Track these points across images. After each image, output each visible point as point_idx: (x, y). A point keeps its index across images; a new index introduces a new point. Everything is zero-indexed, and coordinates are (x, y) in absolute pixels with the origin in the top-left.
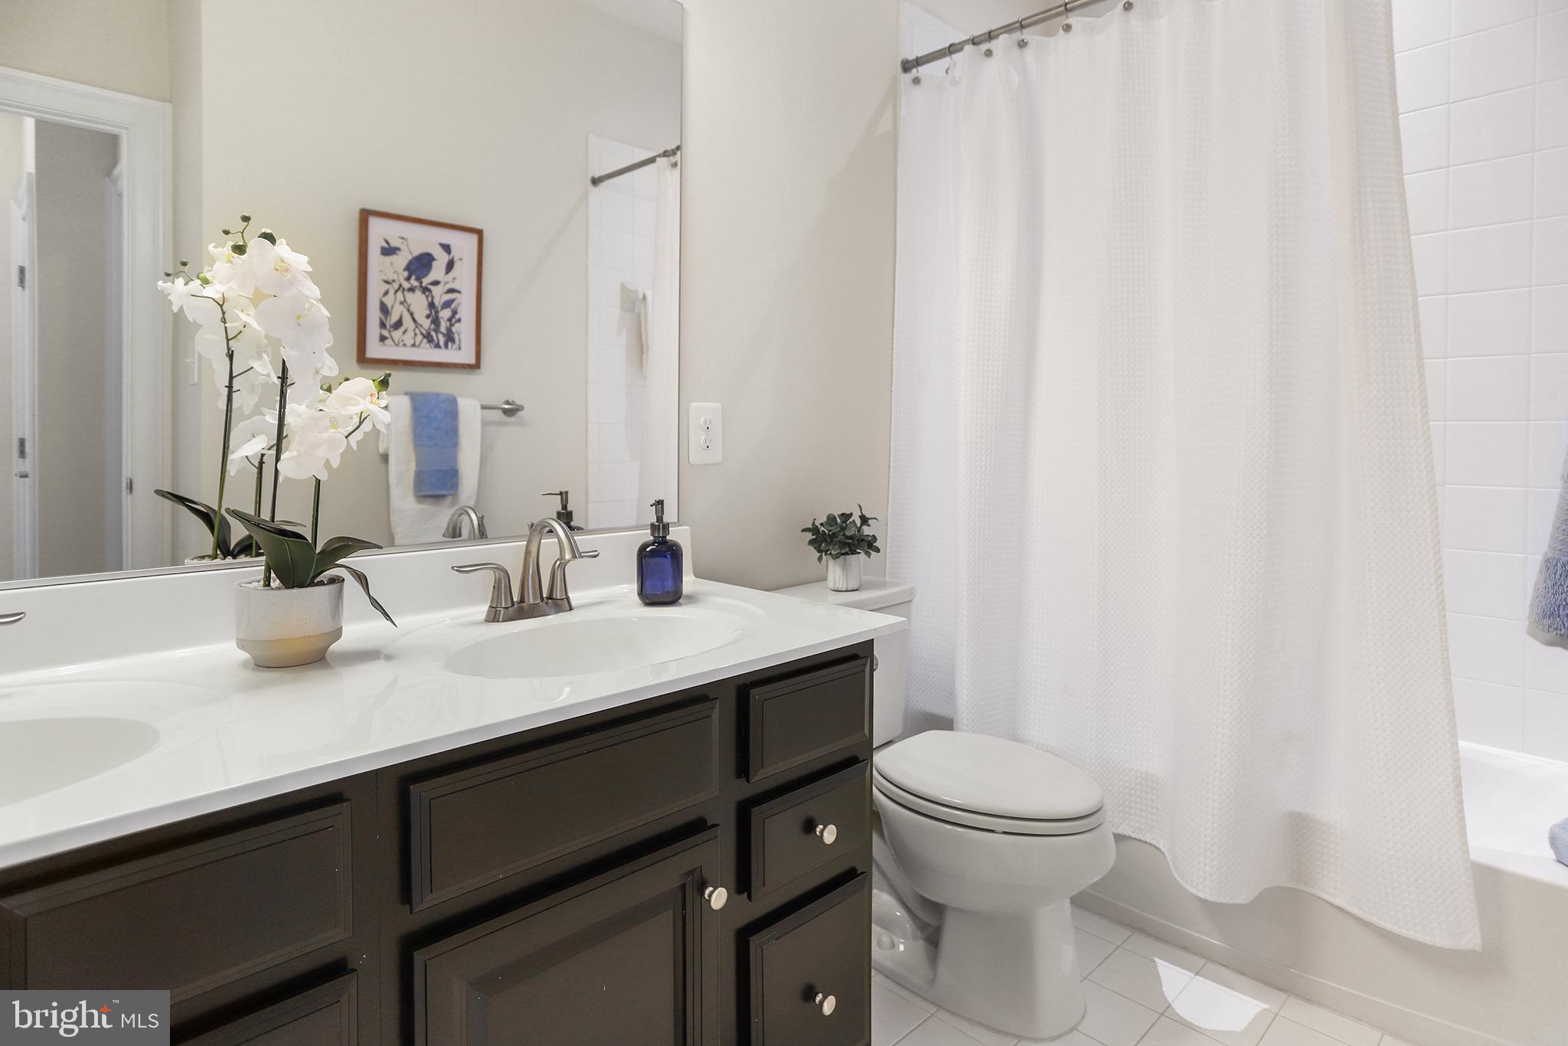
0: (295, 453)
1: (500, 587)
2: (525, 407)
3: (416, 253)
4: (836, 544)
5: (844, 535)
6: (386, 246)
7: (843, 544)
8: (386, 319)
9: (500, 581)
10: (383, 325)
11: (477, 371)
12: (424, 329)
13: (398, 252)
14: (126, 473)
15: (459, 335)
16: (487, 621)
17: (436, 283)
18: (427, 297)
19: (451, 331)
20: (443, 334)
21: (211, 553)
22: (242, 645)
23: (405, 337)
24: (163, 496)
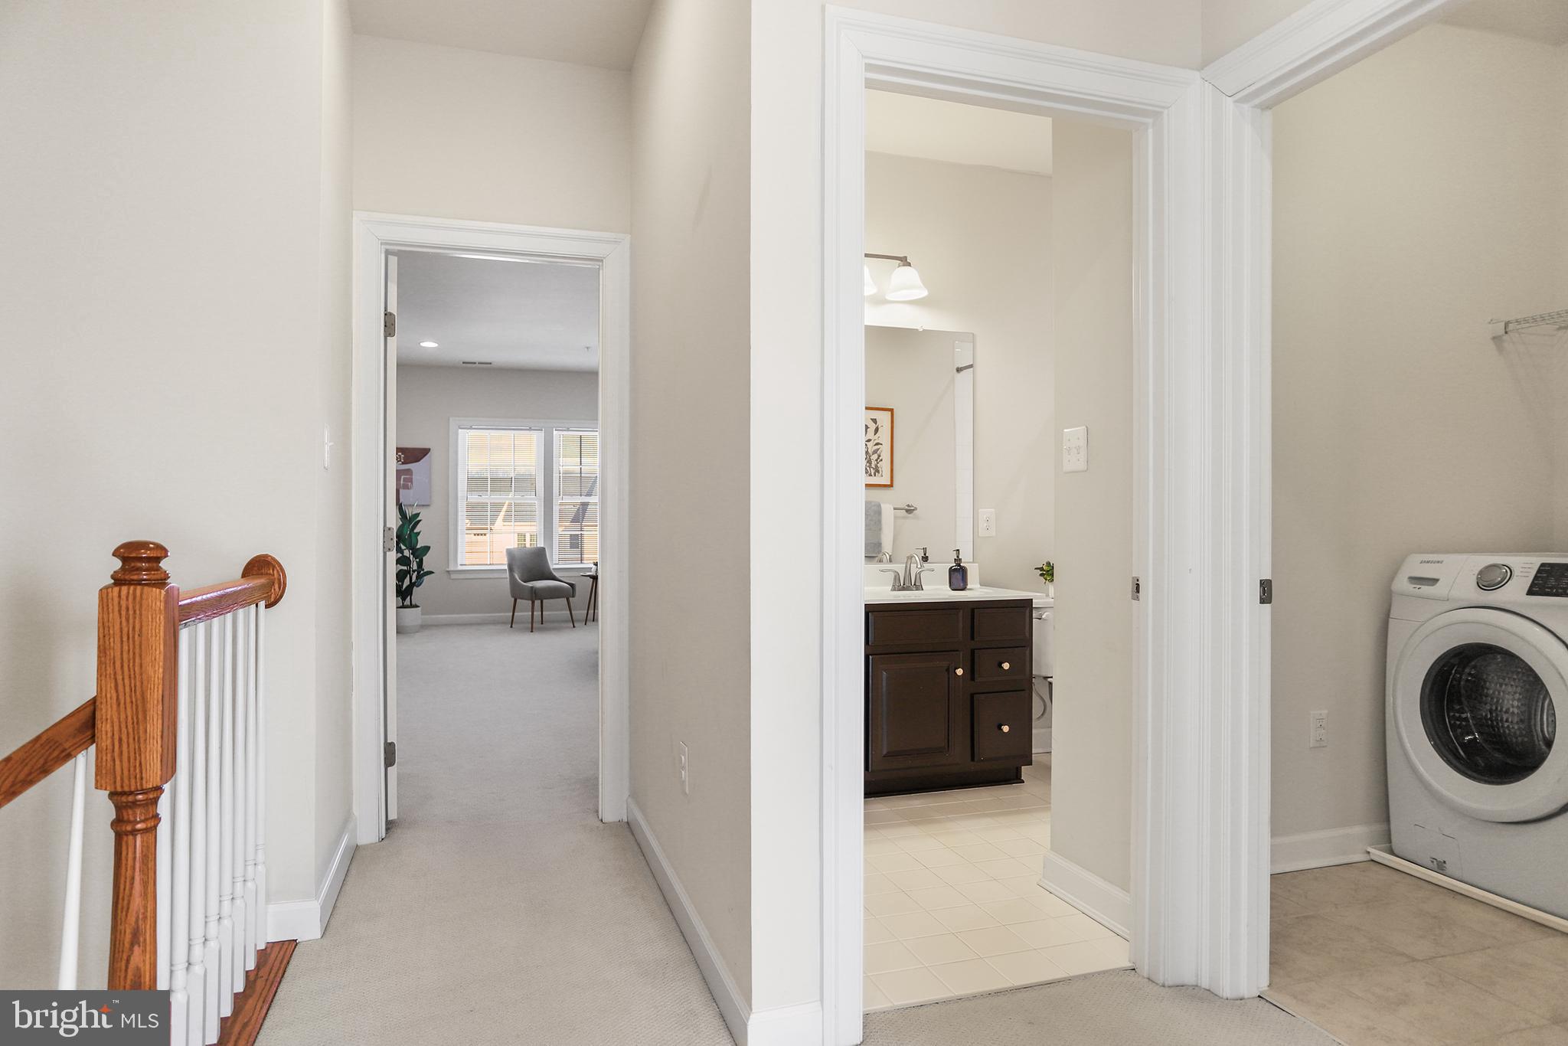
1: (896, 579)
2: (918, 509)
9: (896, 576)
11: (892, 488)
15: (882, 468)
16: (891, 590)
17: (869, 441)
19: (878, 466)
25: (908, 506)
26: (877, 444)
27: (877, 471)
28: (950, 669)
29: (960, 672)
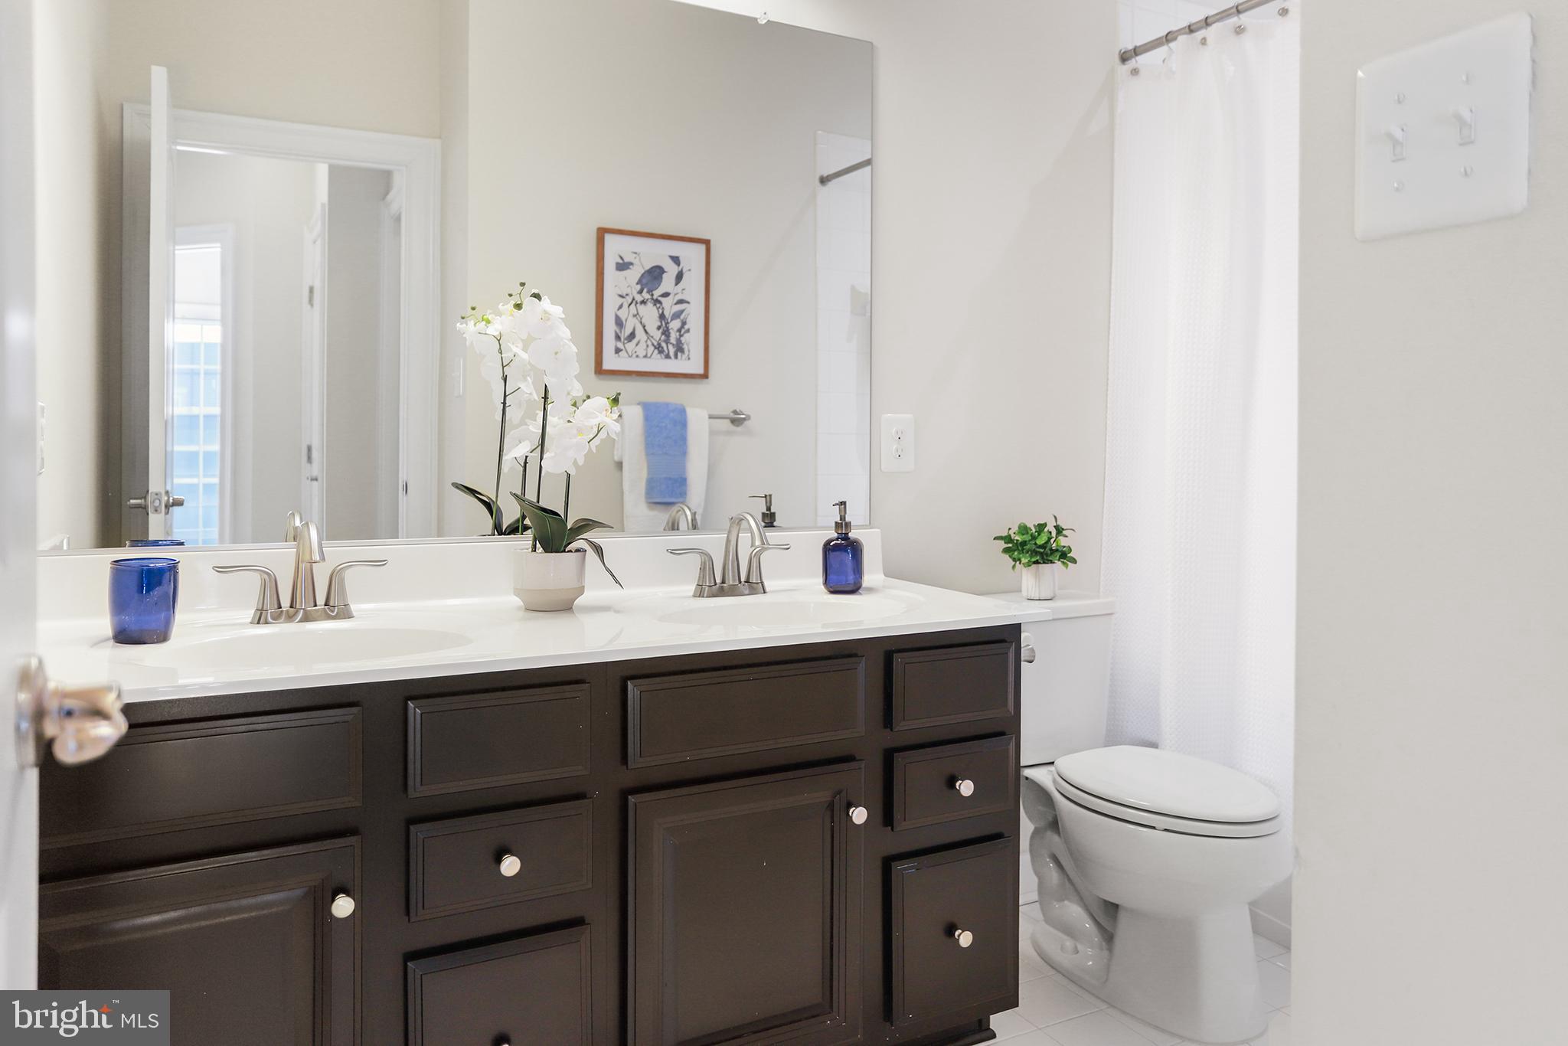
0: (553, 454)
1: (705, 568)
2: (752, 418)
3: (647, 267)
4: (1027, 552)
5: (1036, 544)
6: (621, 261)
7: (1034, 553)
8: (621, 332)
9: (705, 563)
10: (618, 338)
11: (706, 380)
12: (654, 339)
13: (631, 267)
14: (402, 477)
15: (688, 345)
16: (694, 596)
17: (666, 295)
18: (658, 309)
19: (681, 341)
20: (673, 345)
21: (490, 533)
22: (518, 592)
23: (637, 349)
24: (457, 487)
25: (735, 412)
26: (681, 302)
27: (679, 349)
28: (836, 807)
29: (859, 815)
